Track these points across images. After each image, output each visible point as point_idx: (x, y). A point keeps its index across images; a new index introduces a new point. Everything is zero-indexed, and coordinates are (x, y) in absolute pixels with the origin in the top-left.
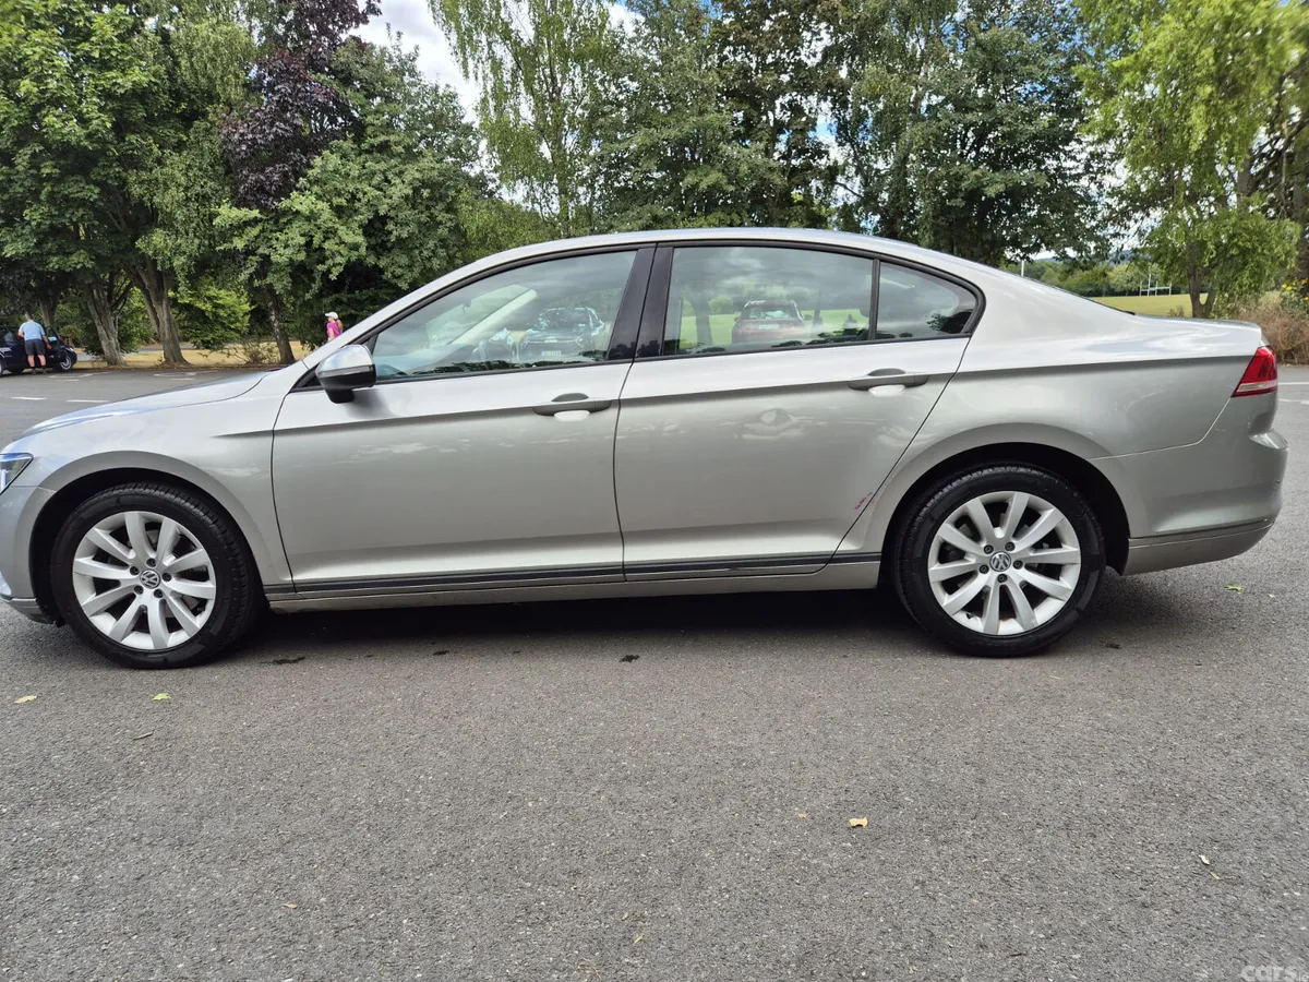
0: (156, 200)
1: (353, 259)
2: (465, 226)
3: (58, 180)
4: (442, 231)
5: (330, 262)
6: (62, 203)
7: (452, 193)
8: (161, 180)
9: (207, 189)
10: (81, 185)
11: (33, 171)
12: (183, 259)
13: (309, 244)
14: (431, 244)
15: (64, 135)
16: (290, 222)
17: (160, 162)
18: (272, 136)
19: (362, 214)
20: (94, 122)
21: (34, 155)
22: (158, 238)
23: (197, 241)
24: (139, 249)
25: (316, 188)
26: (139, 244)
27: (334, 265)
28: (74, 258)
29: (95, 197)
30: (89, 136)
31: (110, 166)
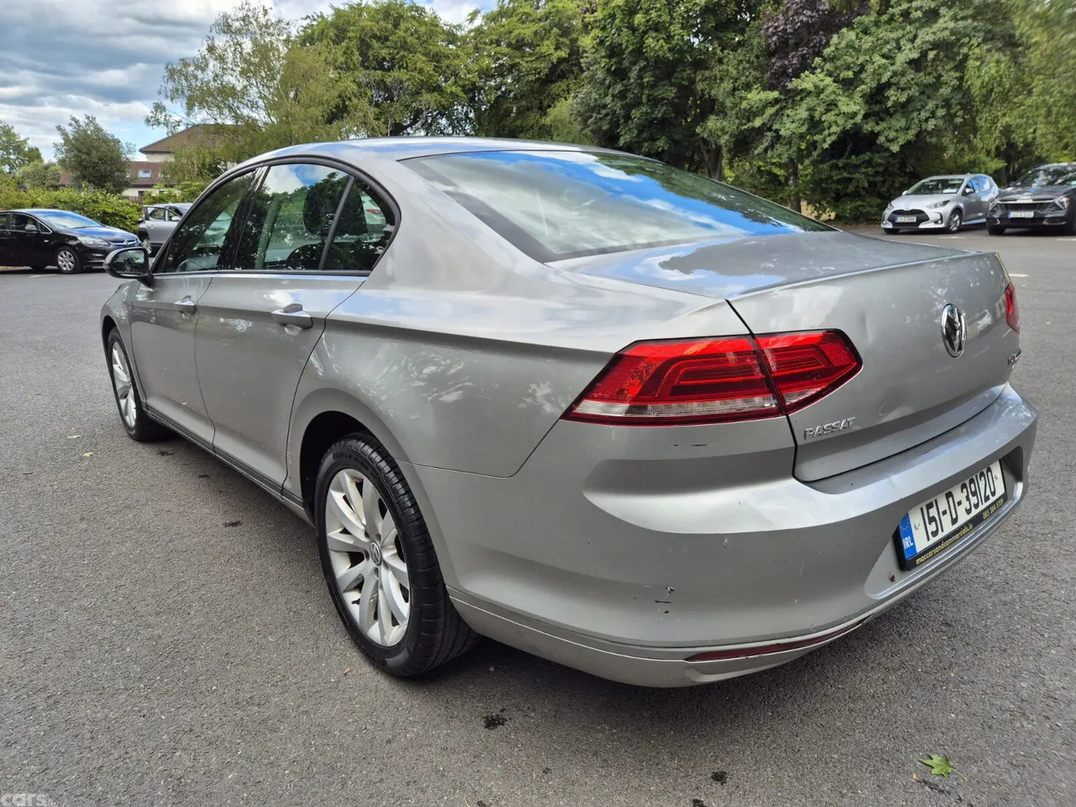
0: (713, 92)
1: (849, 126)
2: (969, 83)
3: (653, 86)
4: (945, 91)
5: (826, 132)
6: (655, 102)
7: (965, 50)
8: (718, 76)
9: (751, 78)
10: (666, 87)
11: (639, 81)
12: (726, 137)
13: (812, 118)
14: (931, 105)
15: (656, 51)
16: (802, 99)
17: (720, 61)
18: (799, 24)
19: (867, 84)
20: (676, 38)
21: (640, 70)
22: (713, 123)
23: (737, 121)
24: (698, 134)
25: (828, 66)
26: (698, 130)
27: (829, 135)
28: (658, 143)
29: (673, 95)
30: (670, 50)
31: (685, 71)
